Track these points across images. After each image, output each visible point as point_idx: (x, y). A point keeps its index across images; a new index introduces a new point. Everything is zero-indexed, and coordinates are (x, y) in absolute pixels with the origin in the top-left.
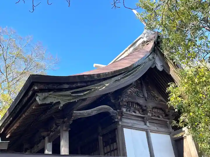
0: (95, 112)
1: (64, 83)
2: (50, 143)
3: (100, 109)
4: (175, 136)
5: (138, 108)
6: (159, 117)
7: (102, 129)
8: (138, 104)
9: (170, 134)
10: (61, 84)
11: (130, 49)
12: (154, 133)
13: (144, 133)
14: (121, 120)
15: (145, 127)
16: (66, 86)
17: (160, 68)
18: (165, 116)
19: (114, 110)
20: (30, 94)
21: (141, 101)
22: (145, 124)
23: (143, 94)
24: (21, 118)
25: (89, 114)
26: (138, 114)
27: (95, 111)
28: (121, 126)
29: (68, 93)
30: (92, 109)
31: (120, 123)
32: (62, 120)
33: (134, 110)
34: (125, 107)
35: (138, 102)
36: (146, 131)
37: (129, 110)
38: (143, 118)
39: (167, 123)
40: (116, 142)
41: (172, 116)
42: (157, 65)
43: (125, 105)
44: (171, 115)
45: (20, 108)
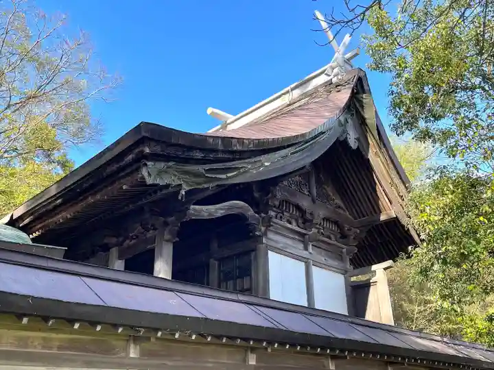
0: (222, 211)
1: (197, 149)
2: (120, 261)
3: (231, 208)
4: (354, 279)
5: (297, 214)
6: (330, 238)
7: (219, 247)
8: (298, 208)
9: (345, 272)
10: (191, 149)
11: (294, 92)
12: (318, 268)
13: (302, 265)
14: (265, 234)
15: (305, 254)
16: (199, 155)
17: (353, 144)
18: (341, 238)
19: (256, 212)
20: (128, 158)
21: (305, 203)
22: (306, 249)
23: (309, 188)
24: (83, 204)
25: (210, 214)
26: (294, 226)
27: (222, 209)
28: (264, 245)
29: (201, 169)
30: (218, 206)
31: (264, 240)
32: (162, 219)
33: (288, 218)
34: (275, 209)
35: (300, 204)
36: (306, 262)
37: (281, 217)
38: (303, 235)
39: (342, 252)
40: (250, 275)
41: (354, 238)
42: (348, 136)
43: (275, 207)
44: (352, 237)
45: (91, 182)
